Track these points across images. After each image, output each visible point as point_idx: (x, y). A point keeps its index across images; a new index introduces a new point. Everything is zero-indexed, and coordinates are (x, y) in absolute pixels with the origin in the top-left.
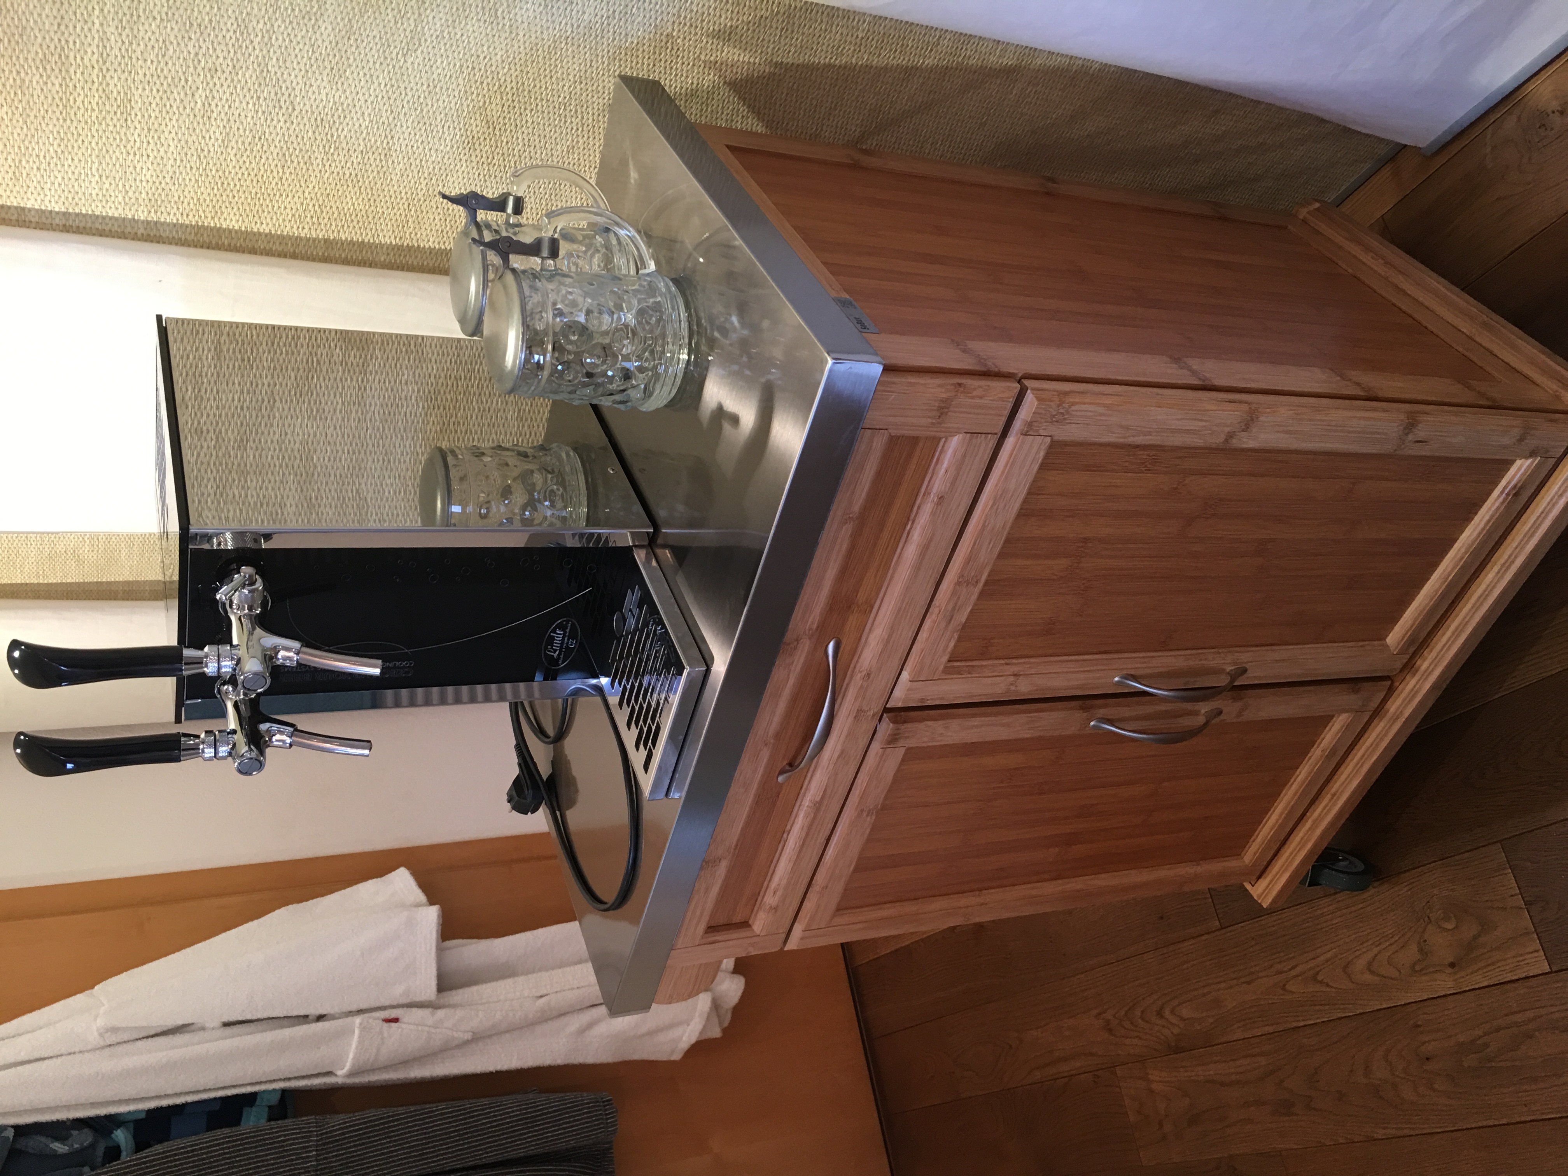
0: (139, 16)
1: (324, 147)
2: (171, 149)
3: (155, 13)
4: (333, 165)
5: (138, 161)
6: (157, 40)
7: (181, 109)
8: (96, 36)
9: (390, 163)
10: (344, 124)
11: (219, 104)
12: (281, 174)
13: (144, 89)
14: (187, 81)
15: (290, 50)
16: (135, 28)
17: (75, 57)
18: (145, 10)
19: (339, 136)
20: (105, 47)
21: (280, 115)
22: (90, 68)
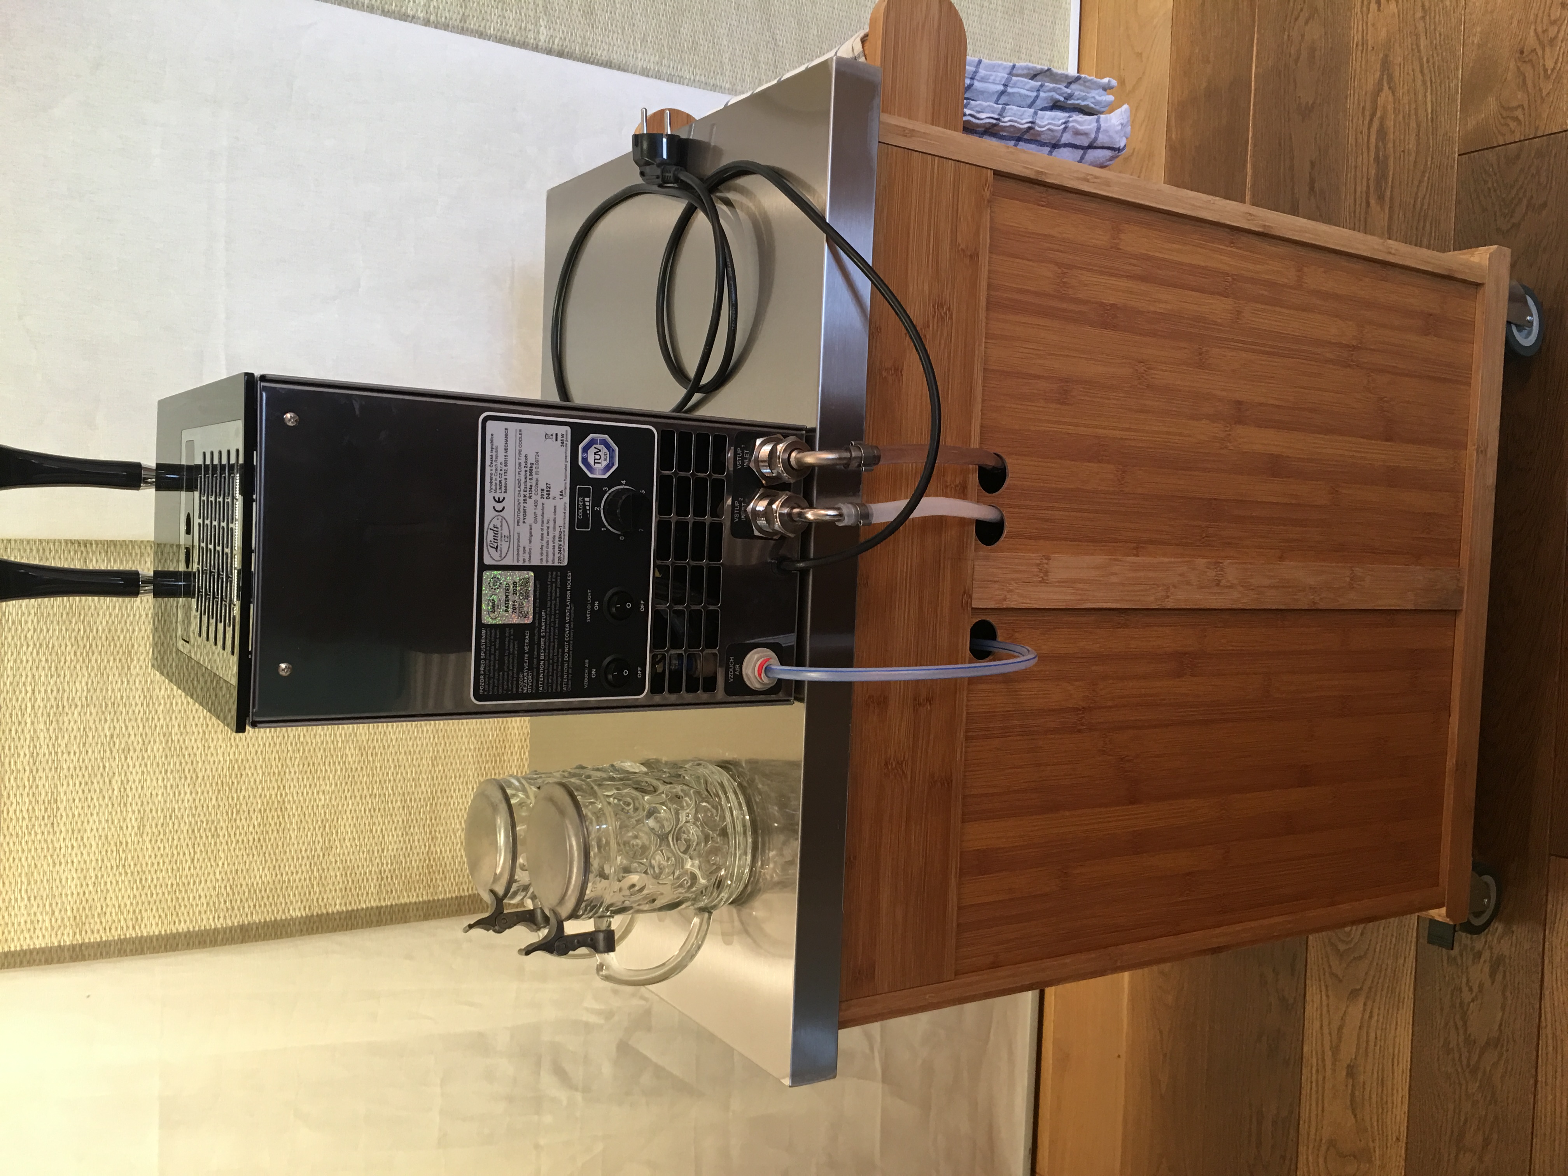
0: (64, 707)
1: (227, 813)
2: (94, 848)
3: (77, 699)
4: (238, 832)
5: (64, 871)
6: (79, 729)
7: (101, 799)
8: (28, 736)
9: (286, 817)
10: (242, 783)
11: (133, 786)
12: (192, 854)
13: (68, 785)
14: (104, 767)
15: (188, 712)
16: (61, 719)
17: (10, 763)
18: (68, 699)
19: (238, 798)
20: (35, 746)
21: (186, 786)
22: (22, 771)
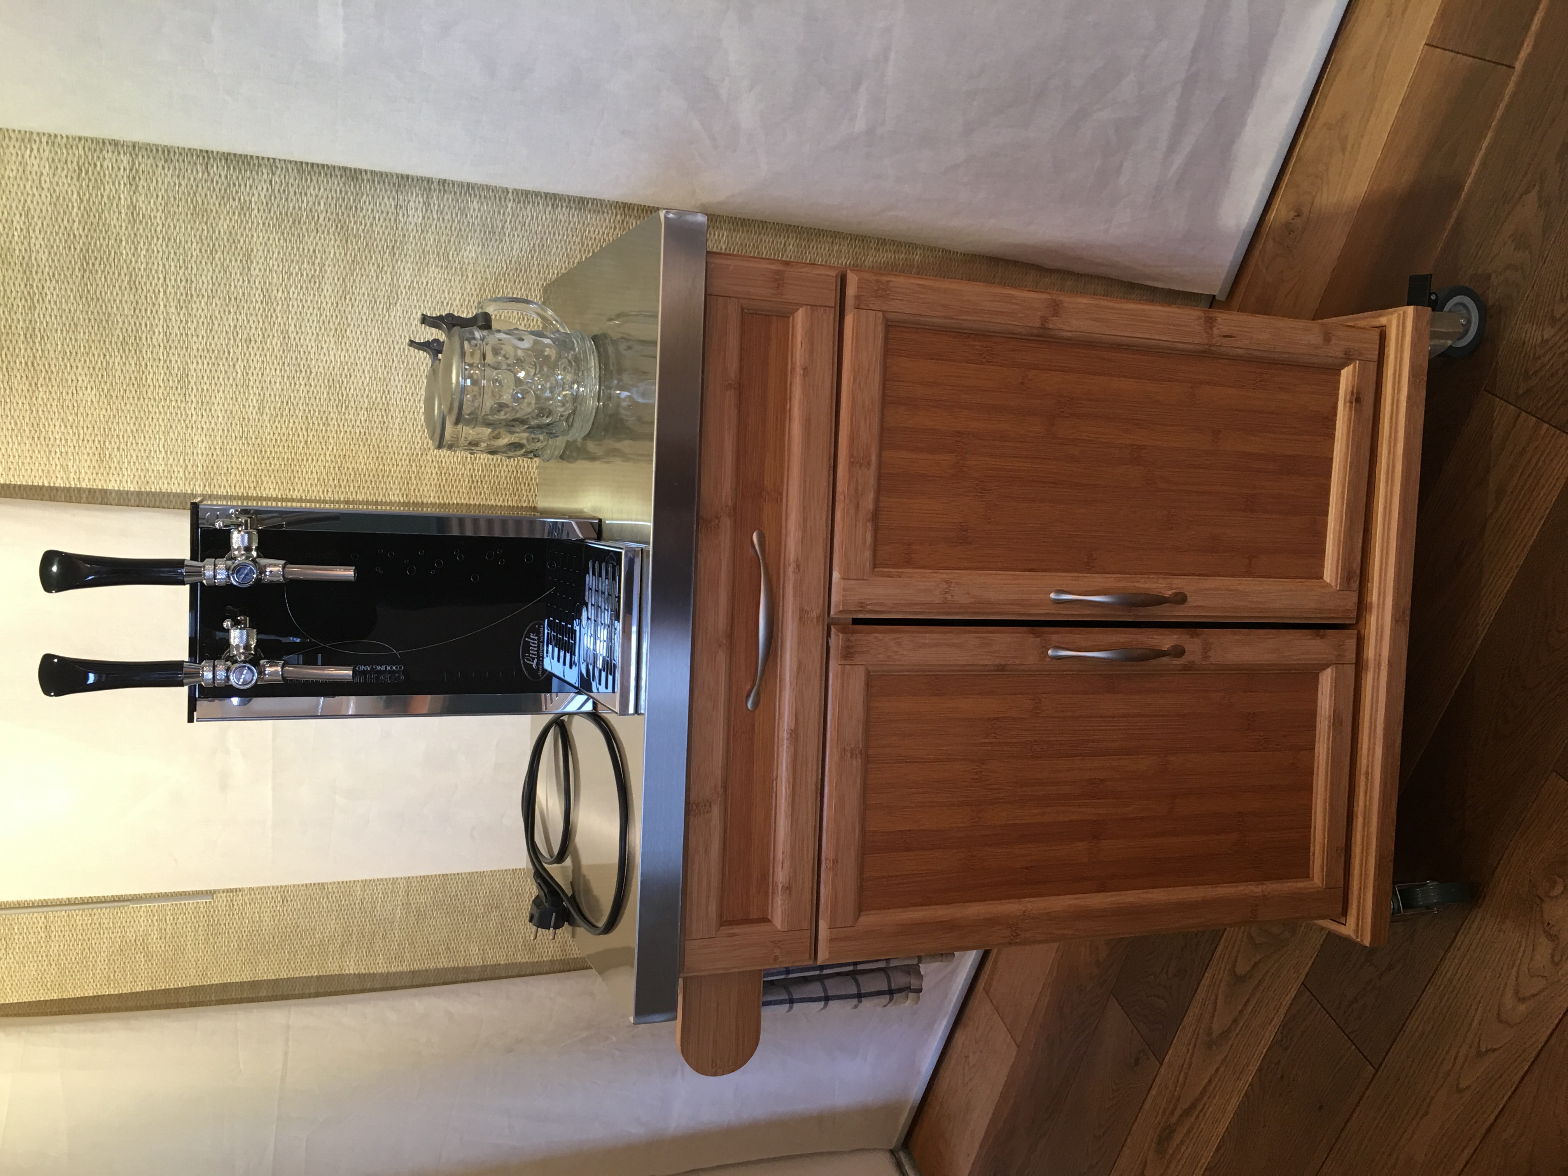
0: (192, 296)
1: (337, 406)
2: (220, 419)
3: (203, 291)
4: (346, 424)
5: (195, 435)
6: (206, 317)
7: (226, 380)
8: (162, 317)
9: (390, 418)
10: (351, 383)
11: (254, 372)
12: (306, 437)
13: (198, 363)
14: (229, 353)
15: (303, 315)
16: (190, 306)
17: (147, 338)
18: (196, 289)
19: (347, 395)
20: (168, 327)
21: (301, 379)
22: (157, 347)
